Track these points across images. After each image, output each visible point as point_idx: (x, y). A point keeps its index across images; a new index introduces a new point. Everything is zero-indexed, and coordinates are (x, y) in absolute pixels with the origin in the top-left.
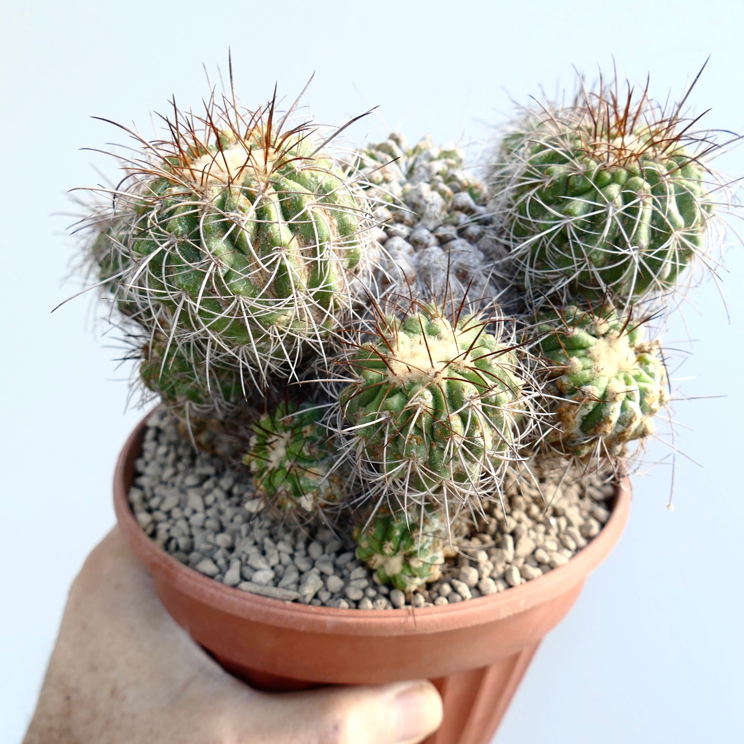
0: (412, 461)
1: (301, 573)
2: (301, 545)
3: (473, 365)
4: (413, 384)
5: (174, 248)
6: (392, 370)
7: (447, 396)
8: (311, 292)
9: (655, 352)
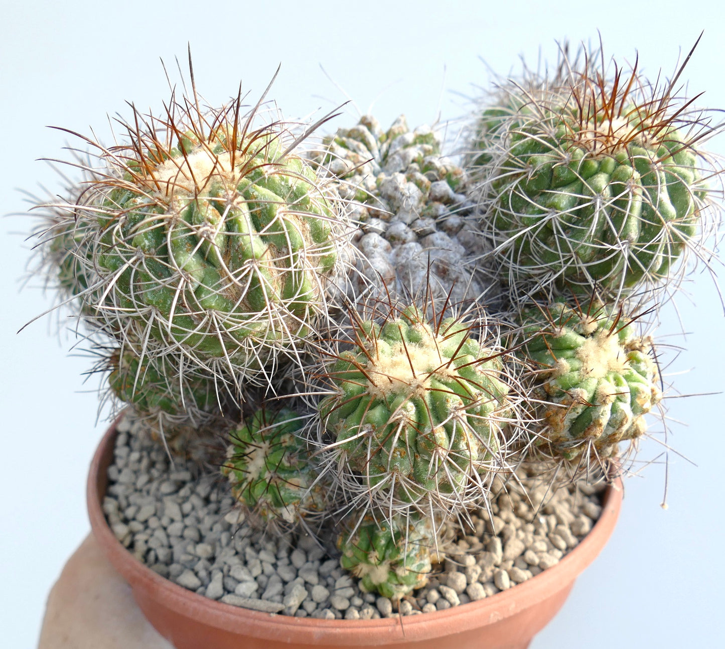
0: (395, 474)
1: (285, 583)
2: (283, 554)
3: (456, 373)
4: (395, 395)
5: (141, 263)
6: (372, 382)
7: (430, 407)
8: (285, 304)
9: (647, 349)
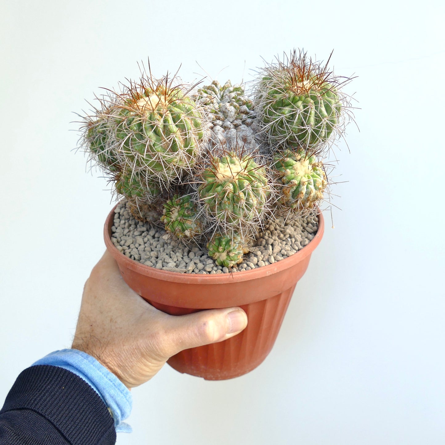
0: (227, 211)
1: (186, 263)
2: (186, 254)
3: (247, 174)
4: (225, 182)
5: (133, 136)
6: (217, 177)
7: (238, 186)
8: (185, 149)
